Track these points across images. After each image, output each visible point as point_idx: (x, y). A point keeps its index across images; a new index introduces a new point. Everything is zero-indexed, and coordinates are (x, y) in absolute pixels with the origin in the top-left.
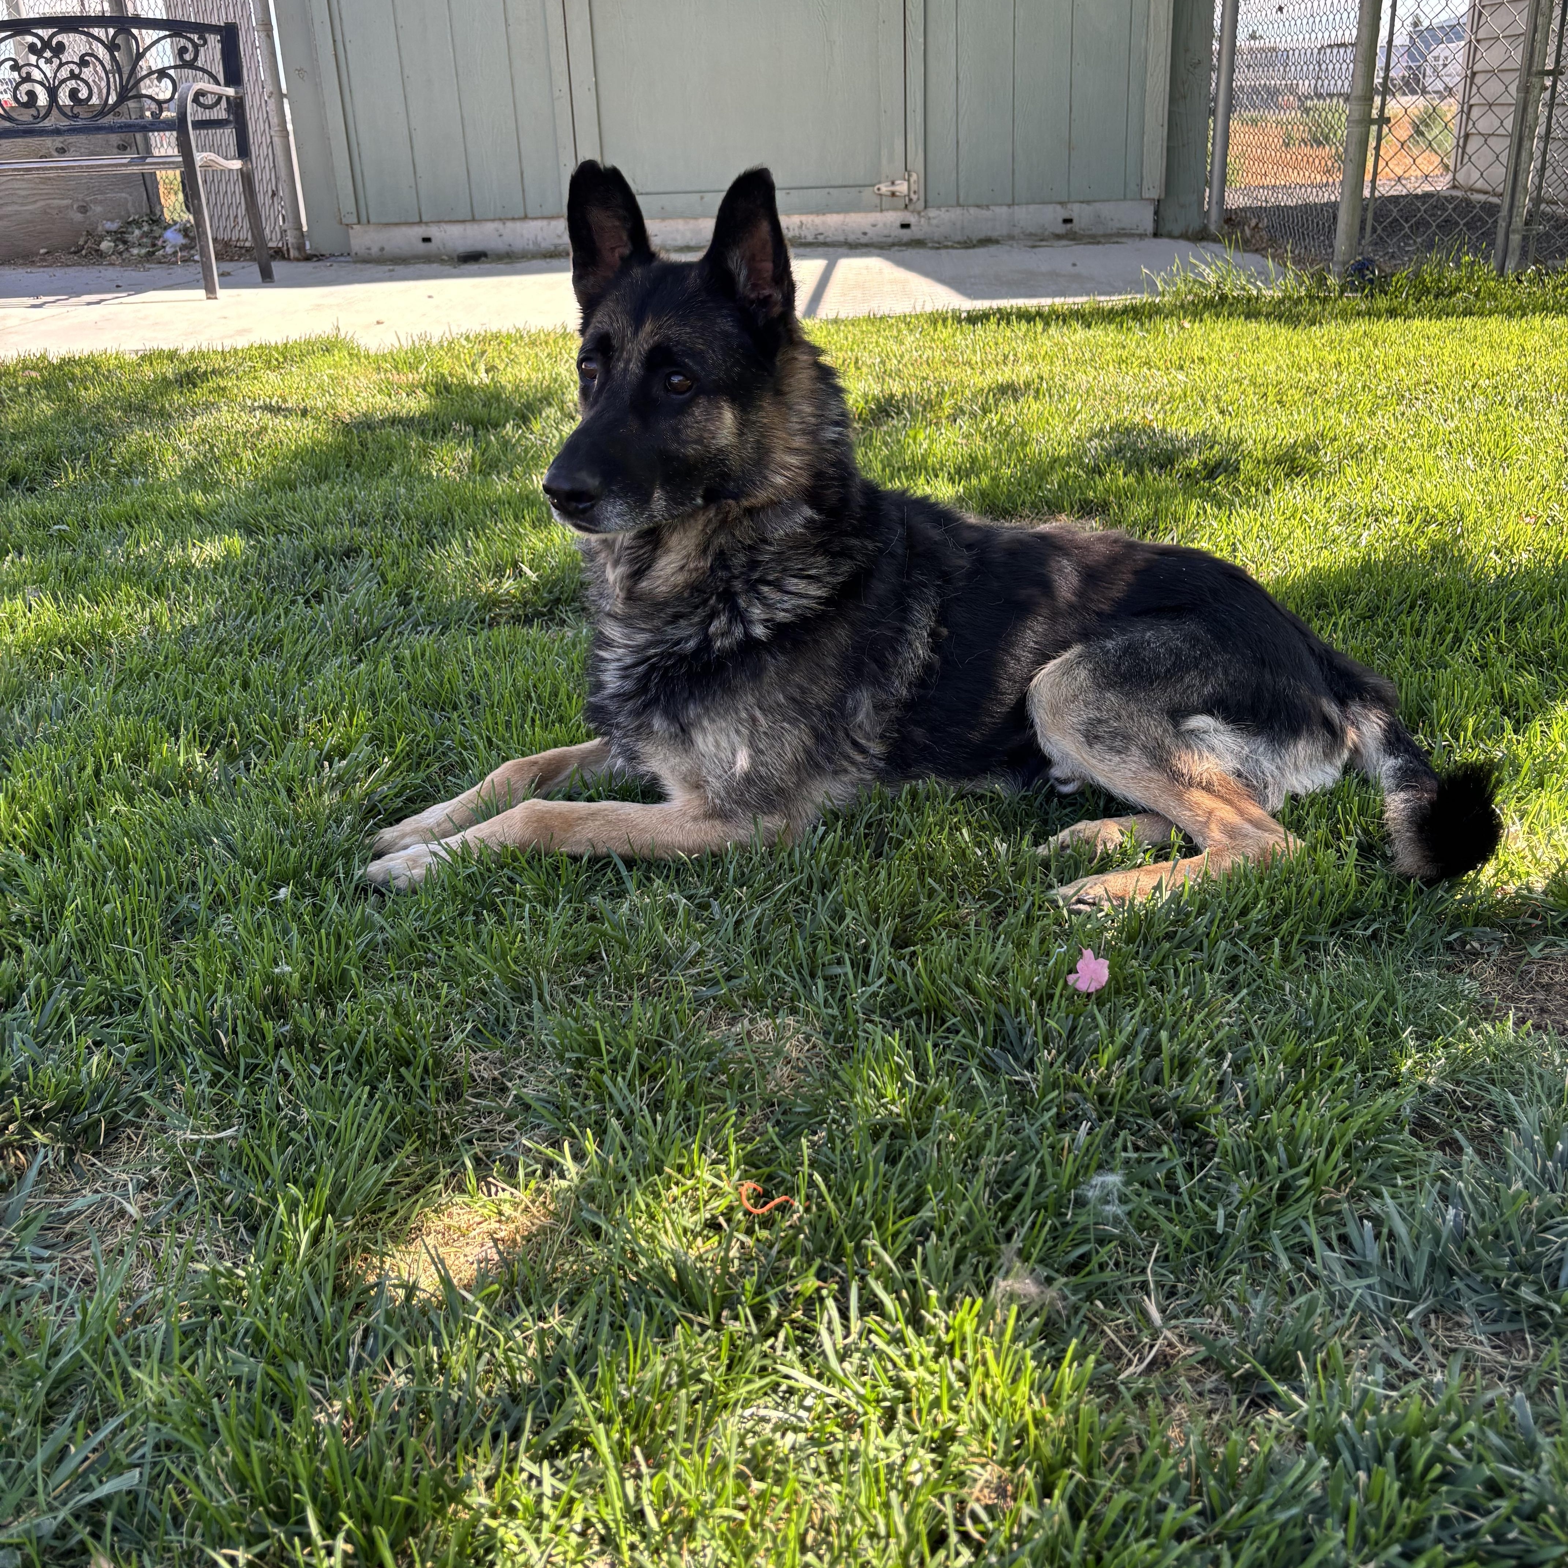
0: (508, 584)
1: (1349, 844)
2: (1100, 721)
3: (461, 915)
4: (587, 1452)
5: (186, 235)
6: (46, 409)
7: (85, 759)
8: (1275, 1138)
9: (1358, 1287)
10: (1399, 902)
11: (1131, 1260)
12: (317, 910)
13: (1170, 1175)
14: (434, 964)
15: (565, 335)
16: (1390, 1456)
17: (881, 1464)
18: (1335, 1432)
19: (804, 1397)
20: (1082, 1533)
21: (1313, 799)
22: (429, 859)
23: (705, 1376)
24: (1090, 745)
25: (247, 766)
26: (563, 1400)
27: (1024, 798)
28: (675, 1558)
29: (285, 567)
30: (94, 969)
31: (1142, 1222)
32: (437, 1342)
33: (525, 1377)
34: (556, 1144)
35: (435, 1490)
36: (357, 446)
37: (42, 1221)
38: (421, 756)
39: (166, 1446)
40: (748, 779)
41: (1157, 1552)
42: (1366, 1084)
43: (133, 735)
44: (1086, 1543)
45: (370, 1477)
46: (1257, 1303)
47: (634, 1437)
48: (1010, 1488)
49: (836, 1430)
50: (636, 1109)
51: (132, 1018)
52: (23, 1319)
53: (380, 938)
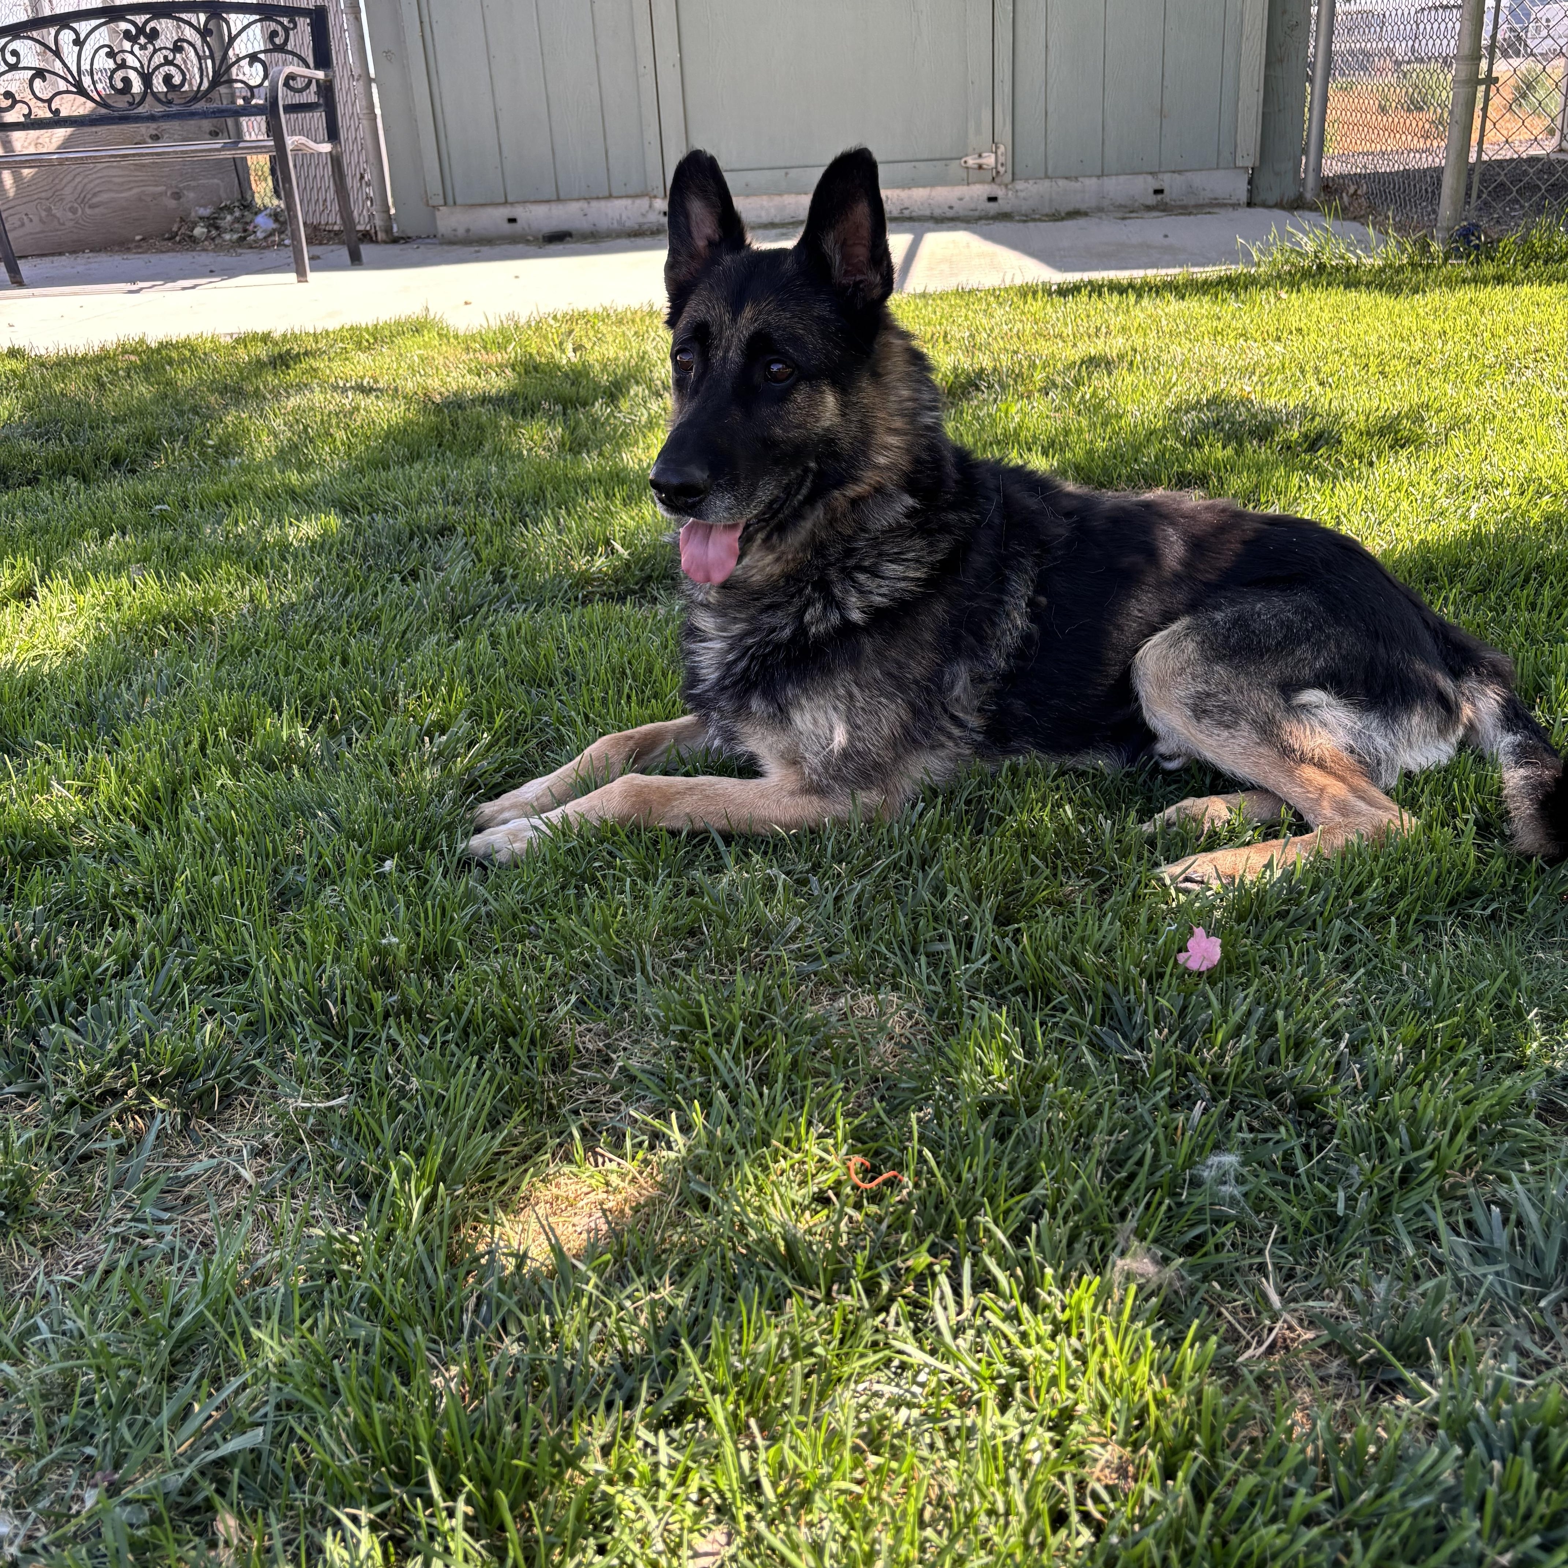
0: (600, 562)
1: (1466, 822)
2: (1208, 695)
3: (563, 888)
4: (702, 1423)
5: (276, 220)
6: (144, 390)
7: (189, 734)
8: (1397, 1120)
9: (1488, 1274)
10: (1519, 881)
11: (1248, 1241)
12: (422, 882)
13: (1288, 1155)
14: (537, 937)
15: (651, 314)
16: (1527, 1445)
17: (999, 1441)
18: (1467, 1420)
19: (918, 1372)
20: (1208, 1517)
21: (1428, 776)
22: (531, 833)
23: (819, 1350)
24: (1198, 720)
25: (349, 742)
26: (676, 1370)
27: (1128, 774)
28: (793, 1529)
29: (380, 546)
30: (204, 938)
31: (1259, 1203)
32: (549, 1311)
33: (635, 1348)
34: (663, 1116)
35: (552, 1456)
36: (448, 426)
37: (161, 1184)
38: (519, 732)
39: (288, 1405)
40: (845, 755)
41: (1286, 1537)
42: (1490, 1066)
43: (236, 710)
44: (1212, 1526)
45: (487, 1442)
46: (1380, 1289)
47: (748, 1409)
48: (1131, 1469)
49: (951, 1406)
50: (742, 1082)
51: (242, 987)
52: (146, 1279)
53: (483, 910)
